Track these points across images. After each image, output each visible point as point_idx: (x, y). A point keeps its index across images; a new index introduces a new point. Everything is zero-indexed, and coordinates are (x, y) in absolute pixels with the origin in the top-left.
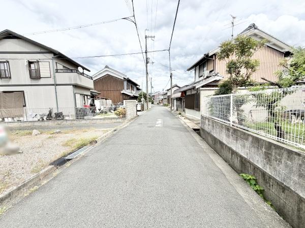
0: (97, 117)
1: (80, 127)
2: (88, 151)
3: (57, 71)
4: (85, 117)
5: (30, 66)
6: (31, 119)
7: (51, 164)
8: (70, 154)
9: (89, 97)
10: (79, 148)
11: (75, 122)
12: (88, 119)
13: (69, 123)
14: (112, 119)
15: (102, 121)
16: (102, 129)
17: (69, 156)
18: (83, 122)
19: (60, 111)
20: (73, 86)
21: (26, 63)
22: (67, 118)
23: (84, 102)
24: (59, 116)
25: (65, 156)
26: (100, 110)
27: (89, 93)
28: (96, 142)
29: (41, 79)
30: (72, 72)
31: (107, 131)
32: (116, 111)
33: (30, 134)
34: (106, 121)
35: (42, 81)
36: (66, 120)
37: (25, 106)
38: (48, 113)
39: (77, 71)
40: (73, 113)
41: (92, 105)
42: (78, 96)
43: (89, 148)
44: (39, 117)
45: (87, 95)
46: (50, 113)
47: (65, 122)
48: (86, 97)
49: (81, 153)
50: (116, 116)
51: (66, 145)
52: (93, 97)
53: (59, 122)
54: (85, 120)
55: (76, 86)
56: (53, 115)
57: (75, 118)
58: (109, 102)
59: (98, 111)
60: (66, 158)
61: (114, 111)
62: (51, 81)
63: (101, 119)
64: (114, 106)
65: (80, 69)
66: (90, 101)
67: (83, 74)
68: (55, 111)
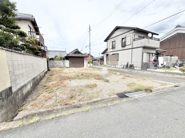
0: (158, 70)
1: (142, 76)
2: (141, 97)
3: (134, 40)
4: (148, 69)
5: (122, 41)
6: (119, 67)
7: (117, 94)
8: (129, 92)
9: (154, 55)
10: (136, 91)
11: (140, 72)
12: (149, 71)
13: (136, 71)
14: (174, 74)
15: (162, 75)
16: (161, 82)
17: (127, 94)
18: (146, 72)
19: (132, 64)
20: (143, 48)
21: (121, 39)
22: (135, 68)
23: (149, 58)
24: (132, 66)
25: (126, 93)
26: (162, 65)
27: (154, 52)
28: (151, 91)
29: (126, 46)
30: (144, 38)
31: (166, 84)
32: (181, 68)
33: (116, 74)
34: (167, 75)
35: (126, 47)
36: (135, 70)
37: (118, 60)
38: (126, 64)
39: (147, 37)
40: (140, 65)
41: (156, 61)
42: (145, 54)
43: (143, 94)
44: (122, 66)
45: (152, 54)
46: (127, 65)
47: (134, 71)
48: (151, 54)
49: (135, 95)
50: (180, 72)
51: (129, 85)
52: (158, 54)
53: (131, 70)
54: (147, 71)
55: (145, 48)
56: (129, 66)
57: (140, 69)
58: (175, 58)
59: (160, 65)
60: (126, 94)
61: (179, 66)
62: (130, 47)
63: (162, 72)
64: (180, 62)
65: (150, 35)
66: (154, 58)
67: (151, 38)
68: (130, 64)
